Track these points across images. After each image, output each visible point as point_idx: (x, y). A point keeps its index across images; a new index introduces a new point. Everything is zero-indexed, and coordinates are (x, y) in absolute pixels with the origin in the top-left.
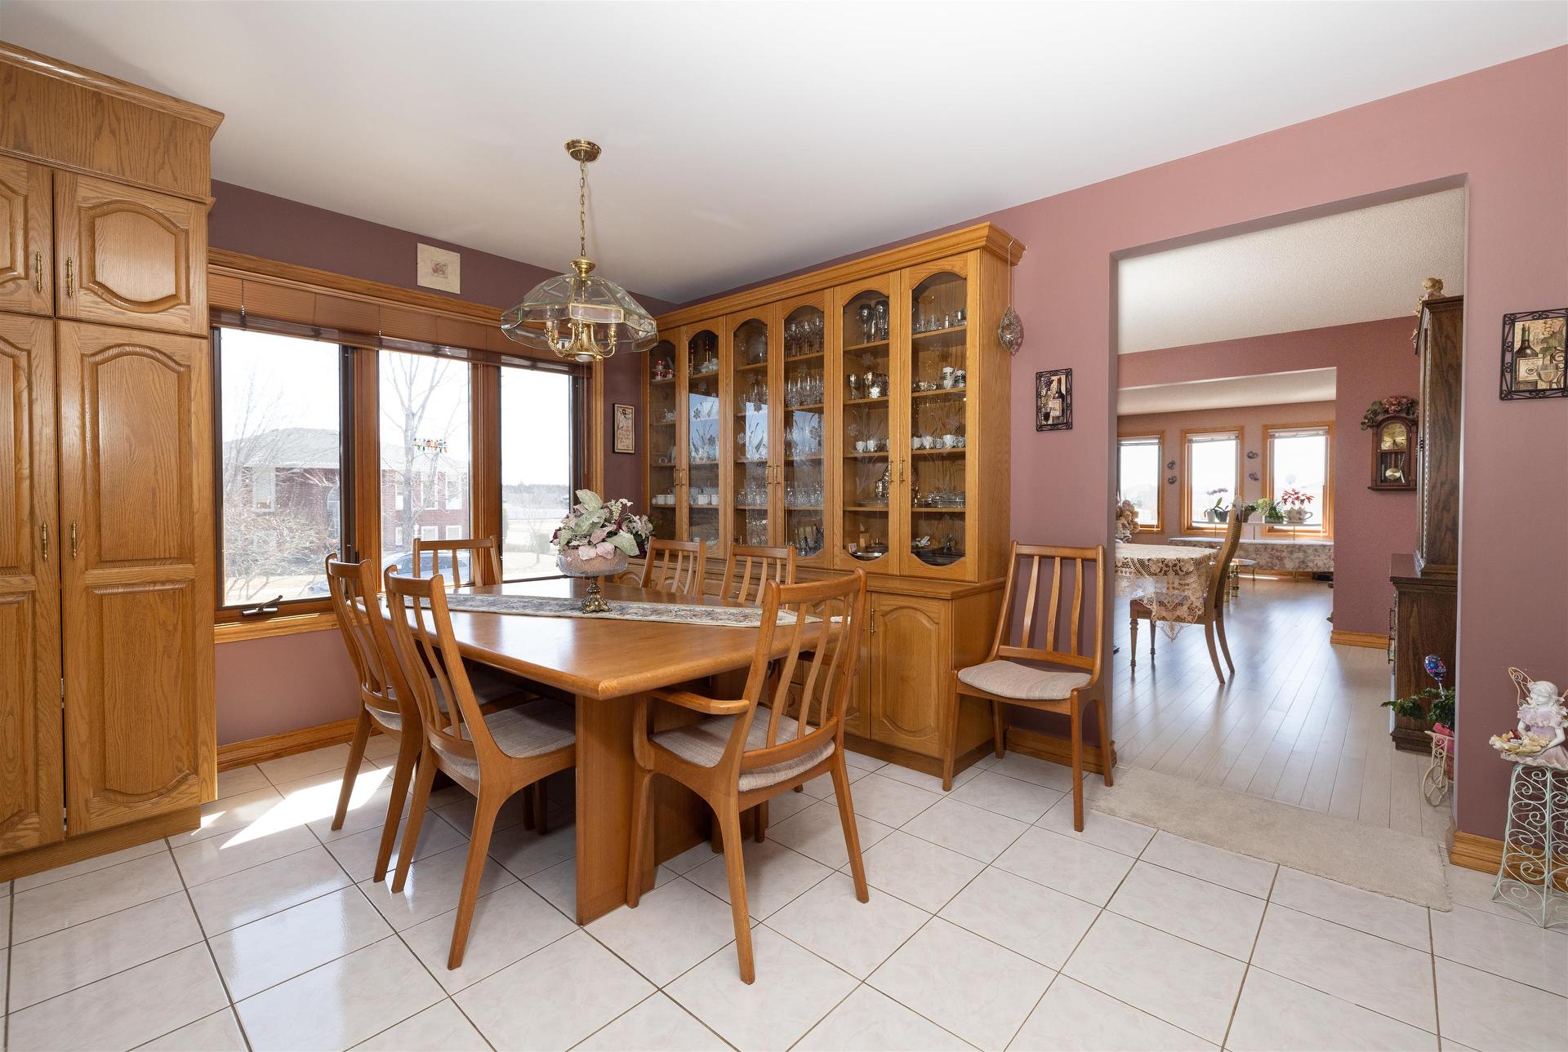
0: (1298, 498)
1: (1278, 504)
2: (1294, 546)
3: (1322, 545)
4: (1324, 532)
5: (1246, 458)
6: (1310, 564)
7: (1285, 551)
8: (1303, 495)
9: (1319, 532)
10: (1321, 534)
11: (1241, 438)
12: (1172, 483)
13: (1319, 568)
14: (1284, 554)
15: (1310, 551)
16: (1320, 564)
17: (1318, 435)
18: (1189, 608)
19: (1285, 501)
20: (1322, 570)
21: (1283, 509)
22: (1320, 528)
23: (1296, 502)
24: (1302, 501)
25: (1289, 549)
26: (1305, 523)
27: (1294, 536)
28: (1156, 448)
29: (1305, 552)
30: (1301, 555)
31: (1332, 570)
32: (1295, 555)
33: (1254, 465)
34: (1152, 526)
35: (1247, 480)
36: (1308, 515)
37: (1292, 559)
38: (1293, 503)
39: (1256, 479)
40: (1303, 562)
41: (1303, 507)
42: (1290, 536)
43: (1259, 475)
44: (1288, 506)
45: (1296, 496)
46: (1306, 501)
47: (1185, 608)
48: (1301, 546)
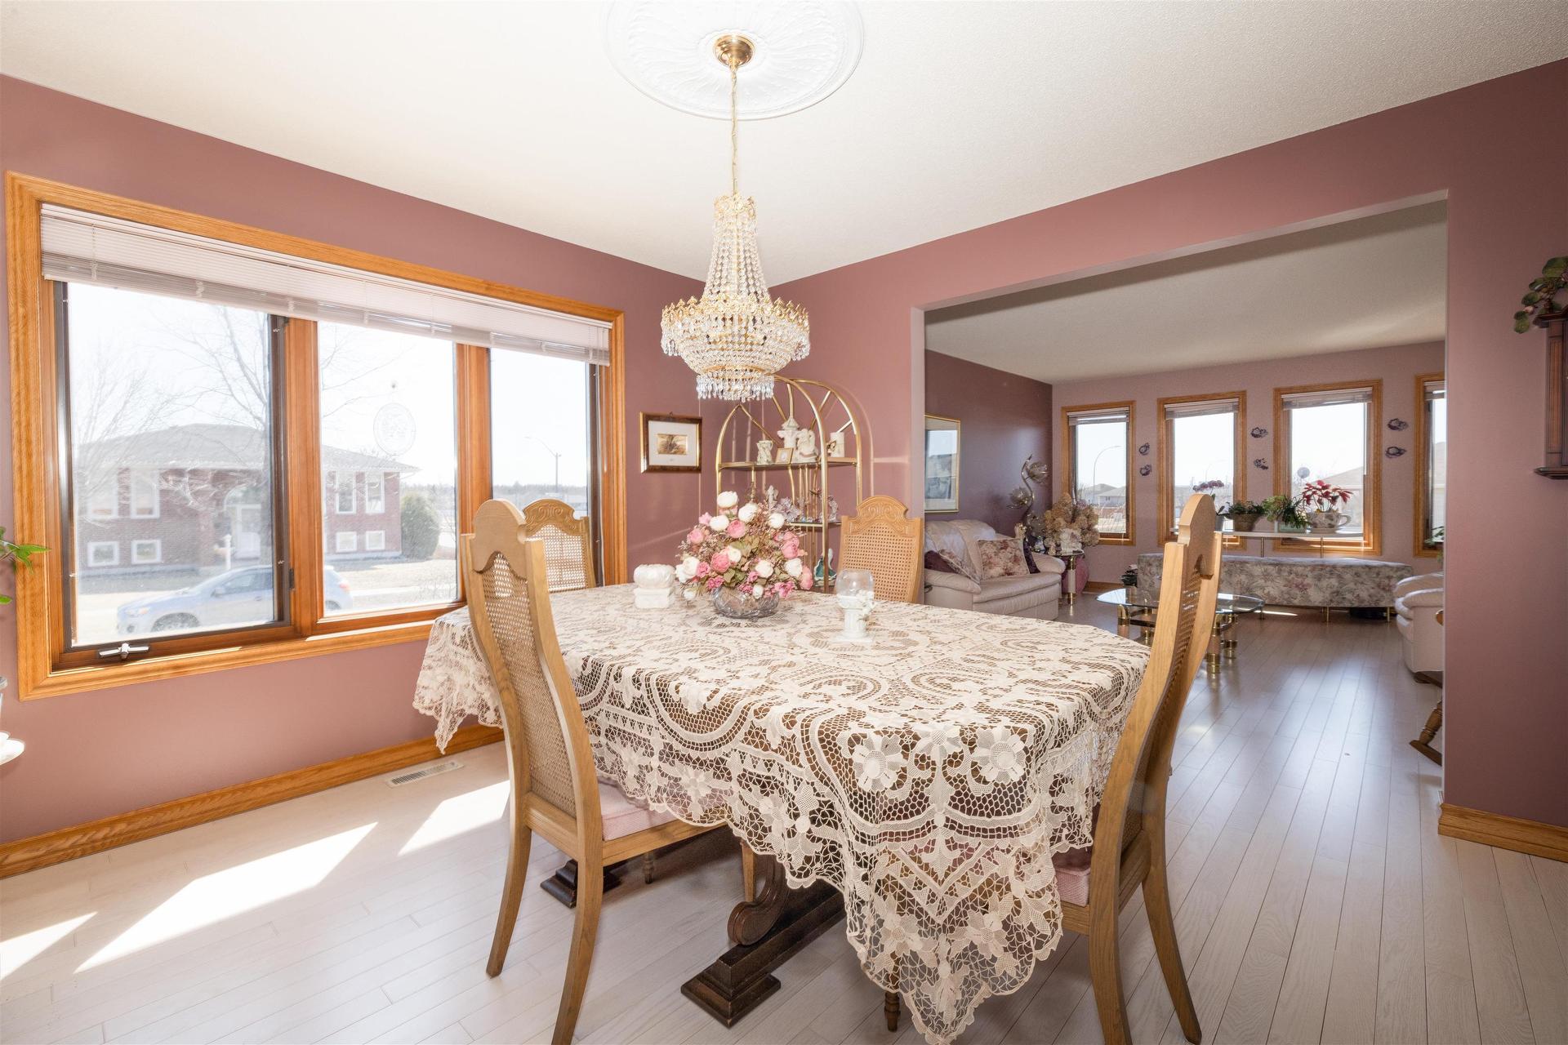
0: (1326, 495)
1: (1298, 503)
2: (1323, 566)
3: (1367, 566)
4: (1366, 545)
5: (1249, 436)
6: (1349, 596)
7: (1310, 575)
8: (1335, 490)
9: (1358, 544)
10: (1362, 548)
11: (1241, 410)
12: (1147, 474)
13: (1362, 601)
14: (1308, 581)
15: (1348, 576)
16: (1364, 595)
17: (1354, 401)
18: (1006, 925)
19: (1308, 499)
20: (1366, 604)
21: (1305, 510)
22: (1360, 539)
23: (1325, 501)
24: (1334, 500)
25: (1316, 573)
26: (1338, 532)
27: (1321, 551)
28: (1123, 425)
29: (1340, 577)
30: (1334, 582)
31: (1443, 669)
32: (1324, 583)
33: (1262, 448)
34: (1119, 535)
35: (1252, 469)
36: (1343, 520)
37: (1320, 589)
38: (1320, 502)
39: (1265, 468)
40: (1338, 593)
41: (1334, 508)
42: (1315, 550)
43: (1269, 463)
44: (1313, 507)
45: (1324, 491)
46: (1340, 499)
47: (993, 921)
48: (1334, 567)
